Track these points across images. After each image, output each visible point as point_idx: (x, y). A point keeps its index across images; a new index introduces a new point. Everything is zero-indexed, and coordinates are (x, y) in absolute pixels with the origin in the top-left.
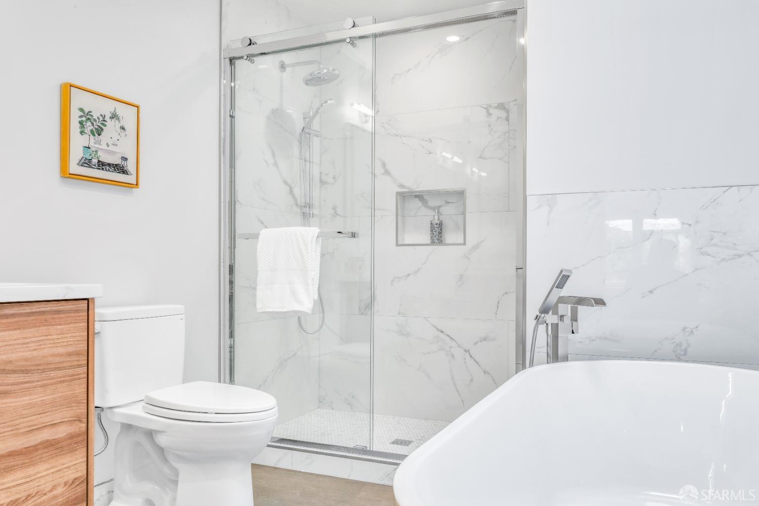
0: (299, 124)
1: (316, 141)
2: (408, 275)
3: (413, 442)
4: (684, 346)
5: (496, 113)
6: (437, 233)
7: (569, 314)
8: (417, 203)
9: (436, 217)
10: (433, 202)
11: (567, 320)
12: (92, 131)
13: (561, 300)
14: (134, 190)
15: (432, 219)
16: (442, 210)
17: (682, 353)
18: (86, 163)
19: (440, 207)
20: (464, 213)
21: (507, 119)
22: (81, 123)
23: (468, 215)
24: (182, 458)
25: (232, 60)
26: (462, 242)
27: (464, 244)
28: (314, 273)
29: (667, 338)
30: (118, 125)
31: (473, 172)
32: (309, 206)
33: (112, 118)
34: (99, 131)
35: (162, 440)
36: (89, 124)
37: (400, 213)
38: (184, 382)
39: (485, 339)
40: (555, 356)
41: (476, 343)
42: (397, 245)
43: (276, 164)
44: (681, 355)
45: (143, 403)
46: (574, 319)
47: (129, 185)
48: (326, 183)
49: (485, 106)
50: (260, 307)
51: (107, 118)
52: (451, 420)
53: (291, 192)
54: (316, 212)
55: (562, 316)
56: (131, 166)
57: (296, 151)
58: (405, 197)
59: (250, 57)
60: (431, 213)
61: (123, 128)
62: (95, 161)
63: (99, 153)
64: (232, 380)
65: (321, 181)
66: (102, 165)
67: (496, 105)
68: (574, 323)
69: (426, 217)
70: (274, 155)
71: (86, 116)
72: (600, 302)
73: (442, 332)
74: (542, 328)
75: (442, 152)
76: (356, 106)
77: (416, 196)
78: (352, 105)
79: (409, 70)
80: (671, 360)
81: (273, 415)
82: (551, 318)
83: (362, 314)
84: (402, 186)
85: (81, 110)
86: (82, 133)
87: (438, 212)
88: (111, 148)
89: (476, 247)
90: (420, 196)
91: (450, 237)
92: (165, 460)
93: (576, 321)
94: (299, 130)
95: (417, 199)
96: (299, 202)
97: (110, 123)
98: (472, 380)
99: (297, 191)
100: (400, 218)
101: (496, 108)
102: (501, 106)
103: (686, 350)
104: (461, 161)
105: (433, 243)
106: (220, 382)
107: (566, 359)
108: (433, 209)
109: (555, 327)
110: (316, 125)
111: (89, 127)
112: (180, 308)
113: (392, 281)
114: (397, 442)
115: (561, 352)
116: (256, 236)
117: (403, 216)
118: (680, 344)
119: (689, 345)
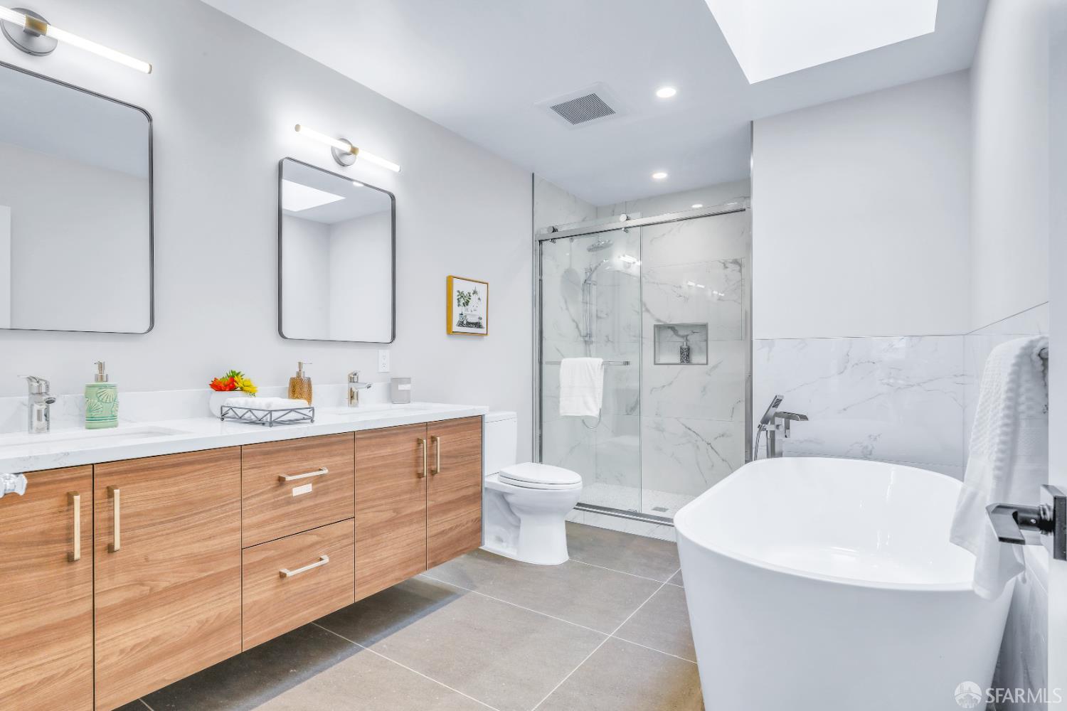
0: (582, 278)
1: (594, 288)
2: (664, 386)
3: (667, 509)
4: (870, 447)
5: (731, 266)
6: (686, 355)
7: (783, 424)
8: (670, 333)
9: (685, 343)
10: (682, 332)
11: (782, 428)
12: (464, 304)
13: (777, 415)
14: (485, 337)
15: (682, 344)
16: (689, 338)
17: (868, 453)
18: (461, 324)
19: (687, 335)
20: (706, 341)
21: (740, 271)
22: (458, 299)
23: (709, 342)
24: (522, 511)
25: (541, 242)
26: (705, 362)
27: (707, 364)
28: (600, 391)
29: (857, 443)
30: (477, 298)
31: (713, 295)
32: (590, 335)
33: (474, 293)
34: (467, 303)
35: (510, 499)
36: (462, 299)
37: (656, 340)
38: (517, 463)
39: (723, 436)
40: (772, 452)
41: (716, 438)
42: (655, 364)
43: (567, 309)
44: (867, 455)
45: (497, 475)
46: (787, 427)
47: (482, 335)
48: (601, 318)
49: (723, 261)
50: (562, 412)
51: (471, 295)
52: (697, 494)
53: (577, 327)
54: (593, 339)
55: (778, 426)
56: (483, 323)
57: (580, 298)
58: (660, 328)
59: (553, 240)
60: (681, 340)
61: (479, 299)
62: (465, 322)
63: (467, 317)
64: (541, 461)
65: (597, 317)
66: (469, 324)
67: (731, 261)
68: (787, 431)
69: (678, 343)
70: (566, 302)
71: (461, 295)
72: (804, 418)
73: (689, 429)
74: (763, 433)
75: (687, 282)
76: (622, 258)
77: (669, 327)
78: (619, 257)
79: (664, 235)
80: (861, 458)
81: (579, 486)
82: (770, 427)
83: (628, 414)
84: (658, 320)
85: (458, 291)
86: (459, 305)
87: (687, 340)
88: (474, 313)
89: (715, 367)
90: (672, 328)
91: (695, 358)
92: (512, 513)
93: (789, 429)
94: (582, 281)
95: (670, 330)
96: (582, 334)
97: (473, 297)
98: (713, 466)
99: (581, 326)
100: (657, 344)
101: (731, 263)
102: (736, 262)
103: (871, 451)
104: (703, 287)
105: (682, 362)
106: (533, 462)
107: (780, 455)
108: (683, 337)
109: (773, 433)
110: (594, 277)
111: (462, 301)
112: (513, 413)
113: (652, 391)
114: (656, 509)
115: (777, 449)
116: (559, 363)
117: (659, 343)
118: (867, 447)
119: (873, 448)
